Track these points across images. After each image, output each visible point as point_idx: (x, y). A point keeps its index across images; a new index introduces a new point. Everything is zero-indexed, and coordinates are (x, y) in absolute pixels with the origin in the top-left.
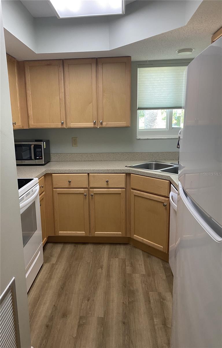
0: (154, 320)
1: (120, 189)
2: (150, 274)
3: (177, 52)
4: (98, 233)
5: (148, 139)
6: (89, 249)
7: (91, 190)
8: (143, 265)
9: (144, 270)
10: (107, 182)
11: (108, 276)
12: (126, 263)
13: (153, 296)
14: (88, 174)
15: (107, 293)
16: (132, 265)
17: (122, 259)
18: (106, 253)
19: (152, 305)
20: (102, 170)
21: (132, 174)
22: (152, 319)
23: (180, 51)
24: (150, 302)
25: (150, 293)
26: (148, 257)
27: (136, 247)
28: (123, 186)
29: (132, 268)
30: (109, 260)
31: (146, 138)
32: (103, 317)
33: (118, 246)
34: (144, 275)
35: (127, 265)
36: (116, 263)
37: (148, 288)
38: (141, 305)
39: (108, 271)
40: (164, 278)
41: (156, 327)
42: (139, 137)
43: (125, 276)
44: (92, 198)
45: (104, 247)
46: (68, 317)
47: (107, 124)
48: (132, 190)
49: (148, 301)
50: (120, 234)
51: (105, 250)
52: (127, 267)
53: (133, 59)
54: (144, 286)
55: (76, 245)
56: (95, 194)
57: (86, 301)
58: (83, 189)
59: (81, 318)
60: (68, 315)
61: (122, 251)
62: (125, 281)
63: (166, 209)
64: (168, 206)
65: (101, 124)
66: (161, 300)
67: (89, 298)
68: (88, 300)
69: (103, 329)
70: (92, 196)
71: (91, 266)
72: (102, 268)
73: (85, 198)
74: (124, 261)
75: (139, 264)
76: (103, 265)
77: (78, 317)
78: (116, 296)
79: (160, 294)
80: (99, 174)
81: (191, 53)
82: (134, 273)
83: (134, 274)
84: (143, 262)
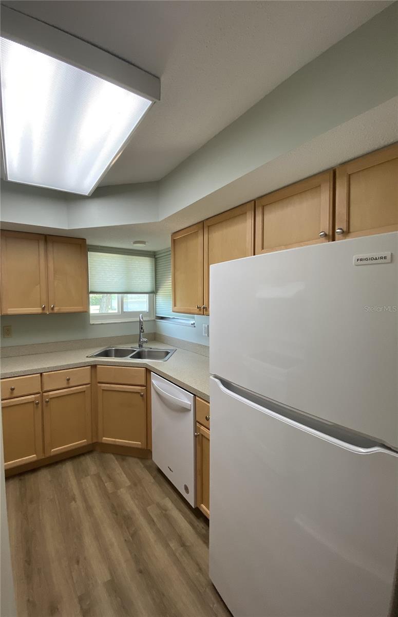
0: (170, 546)
1: (84, 386)
2: (136, 483)
3: (132, 243)
4: (56, 450)
5: (102, 324)
6: (44, 476)
7: (45, 394)
8: (123, 473)
9: (127, 481)
10: (68, 380)
11: (89, 508)
12: (103, 478)
13: (153, 512)
14: (41, 374)
15: (98, 536)
16: (110, 478)
17: (95, 475)
18: (70, 474)
19: (158, 526)
20: (60, 366)
21: (98, 366)
22: (167, 546)
23: (135, 242)
24: (153, 521)
25: (149, 508)
26: (123, 460)
27: (104, 452)
28: (88, 381)
29: (112, 482)
30: (79, 483)
31: (100, 323)
32: (109, 579)
33: (82, 459)
34: (130, 487)
35: (104, 481)
36: (90, 484)
37: (142, 503)
38: (148, 533)
39: (85, 500)
40: (153, 480)
41: (177, 555)
42: (92, 322)
43: (109, 498)
44: (47, 406)
45: (64, 466)
46: (59, 610)
47: (60, 309)
48: (99, 385)
49: (151, 522)
50: (84, 442)
51: (68, 469)
52: (106, 484)
53: (89, 242)
54: (136, 502)
55: (22, 478)
56: (51, 398)
57: (76, 566)
58: (33, 396)
59: (81, 599)
60: (59, 607)
61: (90, 463)
62: (113, 507)
63: (143, 399)
64: (145, 396)
65: (53, 309)
66: (164, 512)
67: (77, 559)
68: (78, 562)
69: (120, 599)
70: (48, 402)
71: (57, 502)
72: (74, 499)
73: (37, 407)
74: (98, 476)
75: (118, 474)
76: (74, 495)
77: (76, 600)
78: (111, 535)
79: (158, 505)
80: (55, 372)
81: (145, 245)
82: (118, 489)
83: (119, 491)
84: (121, 469)
